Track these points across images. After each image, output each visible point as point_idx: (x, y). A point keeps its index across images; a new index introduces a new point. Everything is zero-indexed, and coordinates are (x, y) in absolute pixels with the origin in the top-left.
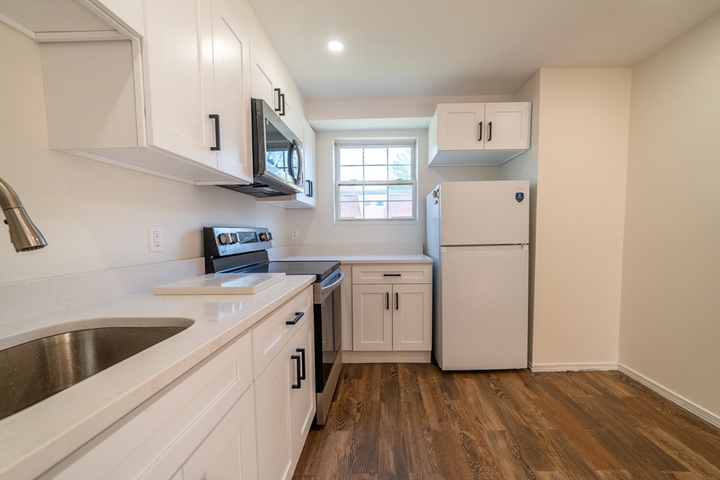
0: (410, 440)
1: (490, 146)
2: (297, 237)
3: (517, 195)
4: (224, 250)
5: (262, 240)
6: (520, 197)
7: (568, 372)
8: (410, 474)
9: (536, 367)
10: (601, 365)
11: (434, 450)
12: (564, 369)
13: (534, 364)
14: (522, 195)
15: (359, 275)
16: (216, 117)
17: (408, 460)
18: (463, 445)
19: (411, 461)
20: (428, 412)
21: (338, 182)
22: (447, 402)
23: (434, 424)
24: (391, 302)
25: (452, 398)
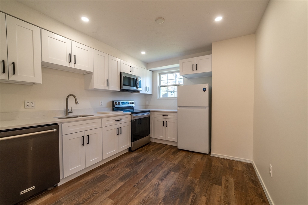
1: (197, 72)
2: (148, 103)
3: (203, 89)
4: (116, 106)
5: (131, 104)
6: (204, 90)
7: (227, 159)
8: (142, 163)
9: (212, 154)
10: (244, 160)
11: (152, 161)
12: (225, 158)
13: (212, 153)
14: (205, 89)
15: (156, 115)
16: (108, 80)
21: (160, 86)
22: (169, 155)
23: (159, 158)
24: (165, 124)
25: (172, 155)
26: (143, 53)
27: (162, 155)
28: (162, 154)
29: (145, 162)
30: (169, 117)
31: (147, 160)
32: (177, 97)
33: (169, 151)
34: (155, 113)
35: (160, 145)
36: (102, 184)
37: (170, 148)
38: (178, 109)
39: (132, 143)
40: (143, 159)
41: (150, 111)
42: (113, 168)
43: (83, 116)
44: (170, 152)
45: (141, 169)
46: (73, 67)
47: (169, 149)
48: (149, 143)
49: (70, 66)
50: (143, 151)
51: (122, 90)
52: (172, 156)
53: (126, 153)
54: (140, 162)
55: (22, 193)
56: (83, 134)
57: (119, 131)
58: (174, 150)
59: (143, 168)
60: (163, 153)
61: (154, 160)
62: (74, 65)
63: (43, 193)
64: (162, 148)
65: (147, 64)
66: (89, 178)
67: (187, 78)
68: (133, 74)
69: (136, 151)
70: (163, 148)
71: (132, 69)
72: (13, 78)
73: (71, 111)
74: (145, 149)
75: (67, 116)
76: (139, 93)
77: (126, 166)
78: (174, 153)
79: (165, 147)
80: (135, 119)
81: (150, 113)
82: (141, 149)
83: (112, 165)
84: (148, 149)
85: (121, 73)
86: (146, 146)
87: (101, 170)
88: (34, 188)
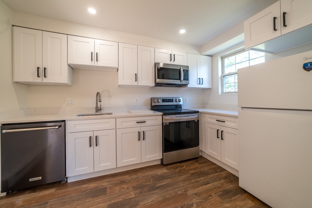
0: (175, 187)
1: (287, 30)
3: (306, 65)
4: (154, 104)
6: (309, 67)
8: (158, 190)
11: (175, 195)
15: (208, 119)
16: (136, 74)
17: (164, 188)
18: (185, 205)
19: (164, 189)
20: (197, 189)
21: (223, 75)
22: (213, 194)
23: (190, 192)
24: (220, 135)
25: (220, 196)
26: (182, 31)
27: (200, 188)
28: (202, 185)
29: (163, 191)
30: (227, 123)
31: (170, 188)
32: (237, 90)
33: (219, 185)
34: (206, 115)
35: (213, 166)
36: (91, 201)
37: (226, 178)
38: (239, 112)
39: (164, 154)
40: (167, 184)
41: (198, 112)
42: (123, 182)
43: (109, 114)
44: (219, 188)
45: (146, 202)
46: (96, 65)
47: (222, 181)
48: (198, 158)
49: (93, 64)
50: (177, 170)
51: (157, 85)
52: (219, 199)
53: (155, 165)
54: (158, 187)
55: (30, 180)
56: (91, 134)
57: (141, 136)
58: (230, 186)
59: (152, 201)
60: (205, 185)
61: (179, 192)
62: (97, 63)
63: (56, 184)
64: (210, 174)
65: (199, 47)
66: (92, 185)
67: (272, 53)
68: (176, 63)
69: (170, 166)
70: (212, 175)
71: (172, 57)
72: (45, 80)
73: (101, 108)
74: (183, 166)
75: (97, 113)
76: (186, 87)
77: (137, 186)
78: (226, 194)
79: (217, 174)
80: (169, 123)
81: (199, 115)
82: (179, 164)
83: (126, 177)
84: (187, 168)
85: (156, 64)
86: (189, 162)
87: (110, 180)
88: (41, 179)
